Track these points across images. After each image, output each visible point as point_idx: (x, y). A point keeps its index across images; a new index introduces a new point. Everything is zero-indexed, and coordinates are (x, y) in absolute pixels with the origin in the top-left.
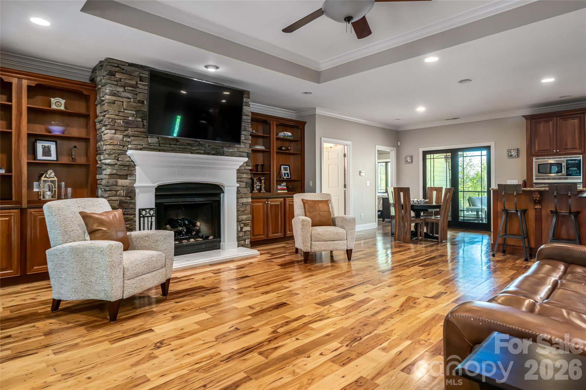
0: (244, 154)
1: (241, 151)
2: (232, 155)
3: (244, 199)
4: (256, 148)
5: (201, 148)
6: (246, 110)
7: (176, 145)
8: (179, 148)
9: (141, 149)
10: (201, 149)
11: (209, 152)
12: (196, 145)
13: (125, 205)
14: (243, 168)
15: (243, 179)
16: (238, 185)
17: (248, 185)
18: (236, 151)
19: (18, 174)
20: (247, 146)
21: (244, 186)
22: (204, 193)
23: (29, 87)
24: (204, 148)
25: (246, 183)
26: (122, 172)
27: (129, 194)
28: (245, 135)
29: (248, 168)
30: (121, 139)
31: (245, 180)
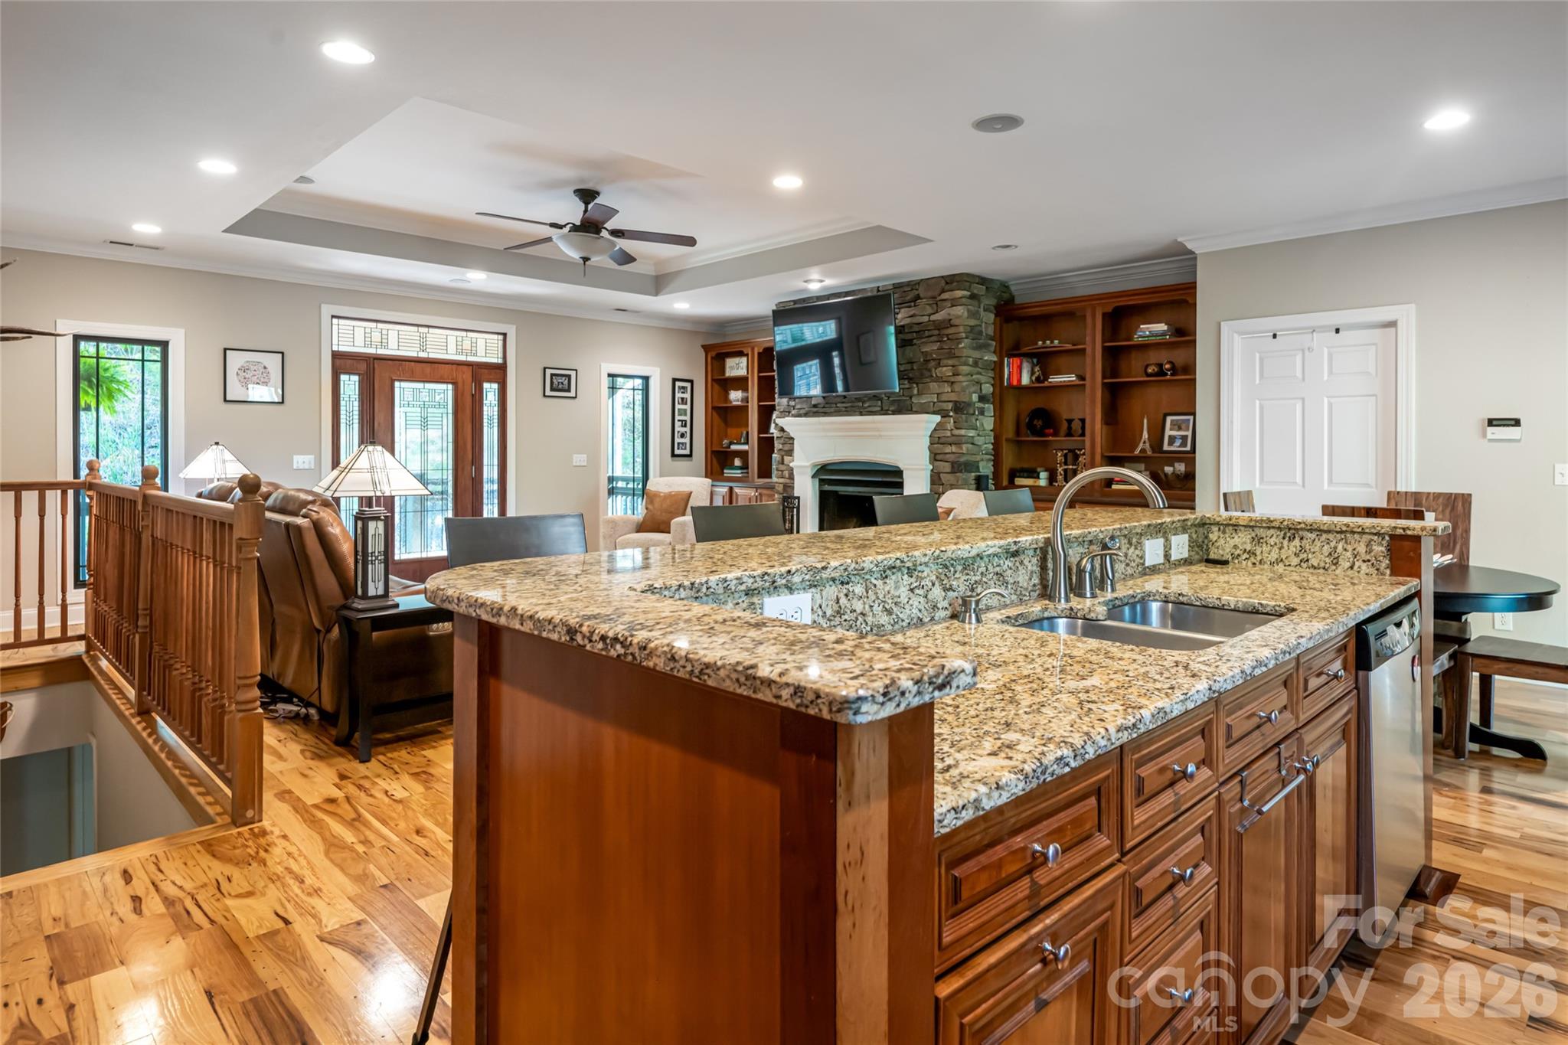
0: (948, 405)
1: (943, 399)
2: (924, 410)
4: (1053, 382)
5: (874, 403)
6: (954, 315)
7: (843, 403)
8: (846, 408)
10: (876, 404)
11: (888, 409)
12: (867, 399)
13: (789, 490)
14: (949, 434)
15: (948, 456)
16: (931, 467)
17: (958, 467)
18: (935, 400)
19: (752, 448)
20: (957, 387)
21: (949, 470)
22: (880, 479)
23: (759, 354)
24: (879, 403)
25: (953, 464)
26: (787, 447)
27: (791, 477)
28: (953, 366)
29: (957, 432)
30: (786, 403)
31: (951, 457)
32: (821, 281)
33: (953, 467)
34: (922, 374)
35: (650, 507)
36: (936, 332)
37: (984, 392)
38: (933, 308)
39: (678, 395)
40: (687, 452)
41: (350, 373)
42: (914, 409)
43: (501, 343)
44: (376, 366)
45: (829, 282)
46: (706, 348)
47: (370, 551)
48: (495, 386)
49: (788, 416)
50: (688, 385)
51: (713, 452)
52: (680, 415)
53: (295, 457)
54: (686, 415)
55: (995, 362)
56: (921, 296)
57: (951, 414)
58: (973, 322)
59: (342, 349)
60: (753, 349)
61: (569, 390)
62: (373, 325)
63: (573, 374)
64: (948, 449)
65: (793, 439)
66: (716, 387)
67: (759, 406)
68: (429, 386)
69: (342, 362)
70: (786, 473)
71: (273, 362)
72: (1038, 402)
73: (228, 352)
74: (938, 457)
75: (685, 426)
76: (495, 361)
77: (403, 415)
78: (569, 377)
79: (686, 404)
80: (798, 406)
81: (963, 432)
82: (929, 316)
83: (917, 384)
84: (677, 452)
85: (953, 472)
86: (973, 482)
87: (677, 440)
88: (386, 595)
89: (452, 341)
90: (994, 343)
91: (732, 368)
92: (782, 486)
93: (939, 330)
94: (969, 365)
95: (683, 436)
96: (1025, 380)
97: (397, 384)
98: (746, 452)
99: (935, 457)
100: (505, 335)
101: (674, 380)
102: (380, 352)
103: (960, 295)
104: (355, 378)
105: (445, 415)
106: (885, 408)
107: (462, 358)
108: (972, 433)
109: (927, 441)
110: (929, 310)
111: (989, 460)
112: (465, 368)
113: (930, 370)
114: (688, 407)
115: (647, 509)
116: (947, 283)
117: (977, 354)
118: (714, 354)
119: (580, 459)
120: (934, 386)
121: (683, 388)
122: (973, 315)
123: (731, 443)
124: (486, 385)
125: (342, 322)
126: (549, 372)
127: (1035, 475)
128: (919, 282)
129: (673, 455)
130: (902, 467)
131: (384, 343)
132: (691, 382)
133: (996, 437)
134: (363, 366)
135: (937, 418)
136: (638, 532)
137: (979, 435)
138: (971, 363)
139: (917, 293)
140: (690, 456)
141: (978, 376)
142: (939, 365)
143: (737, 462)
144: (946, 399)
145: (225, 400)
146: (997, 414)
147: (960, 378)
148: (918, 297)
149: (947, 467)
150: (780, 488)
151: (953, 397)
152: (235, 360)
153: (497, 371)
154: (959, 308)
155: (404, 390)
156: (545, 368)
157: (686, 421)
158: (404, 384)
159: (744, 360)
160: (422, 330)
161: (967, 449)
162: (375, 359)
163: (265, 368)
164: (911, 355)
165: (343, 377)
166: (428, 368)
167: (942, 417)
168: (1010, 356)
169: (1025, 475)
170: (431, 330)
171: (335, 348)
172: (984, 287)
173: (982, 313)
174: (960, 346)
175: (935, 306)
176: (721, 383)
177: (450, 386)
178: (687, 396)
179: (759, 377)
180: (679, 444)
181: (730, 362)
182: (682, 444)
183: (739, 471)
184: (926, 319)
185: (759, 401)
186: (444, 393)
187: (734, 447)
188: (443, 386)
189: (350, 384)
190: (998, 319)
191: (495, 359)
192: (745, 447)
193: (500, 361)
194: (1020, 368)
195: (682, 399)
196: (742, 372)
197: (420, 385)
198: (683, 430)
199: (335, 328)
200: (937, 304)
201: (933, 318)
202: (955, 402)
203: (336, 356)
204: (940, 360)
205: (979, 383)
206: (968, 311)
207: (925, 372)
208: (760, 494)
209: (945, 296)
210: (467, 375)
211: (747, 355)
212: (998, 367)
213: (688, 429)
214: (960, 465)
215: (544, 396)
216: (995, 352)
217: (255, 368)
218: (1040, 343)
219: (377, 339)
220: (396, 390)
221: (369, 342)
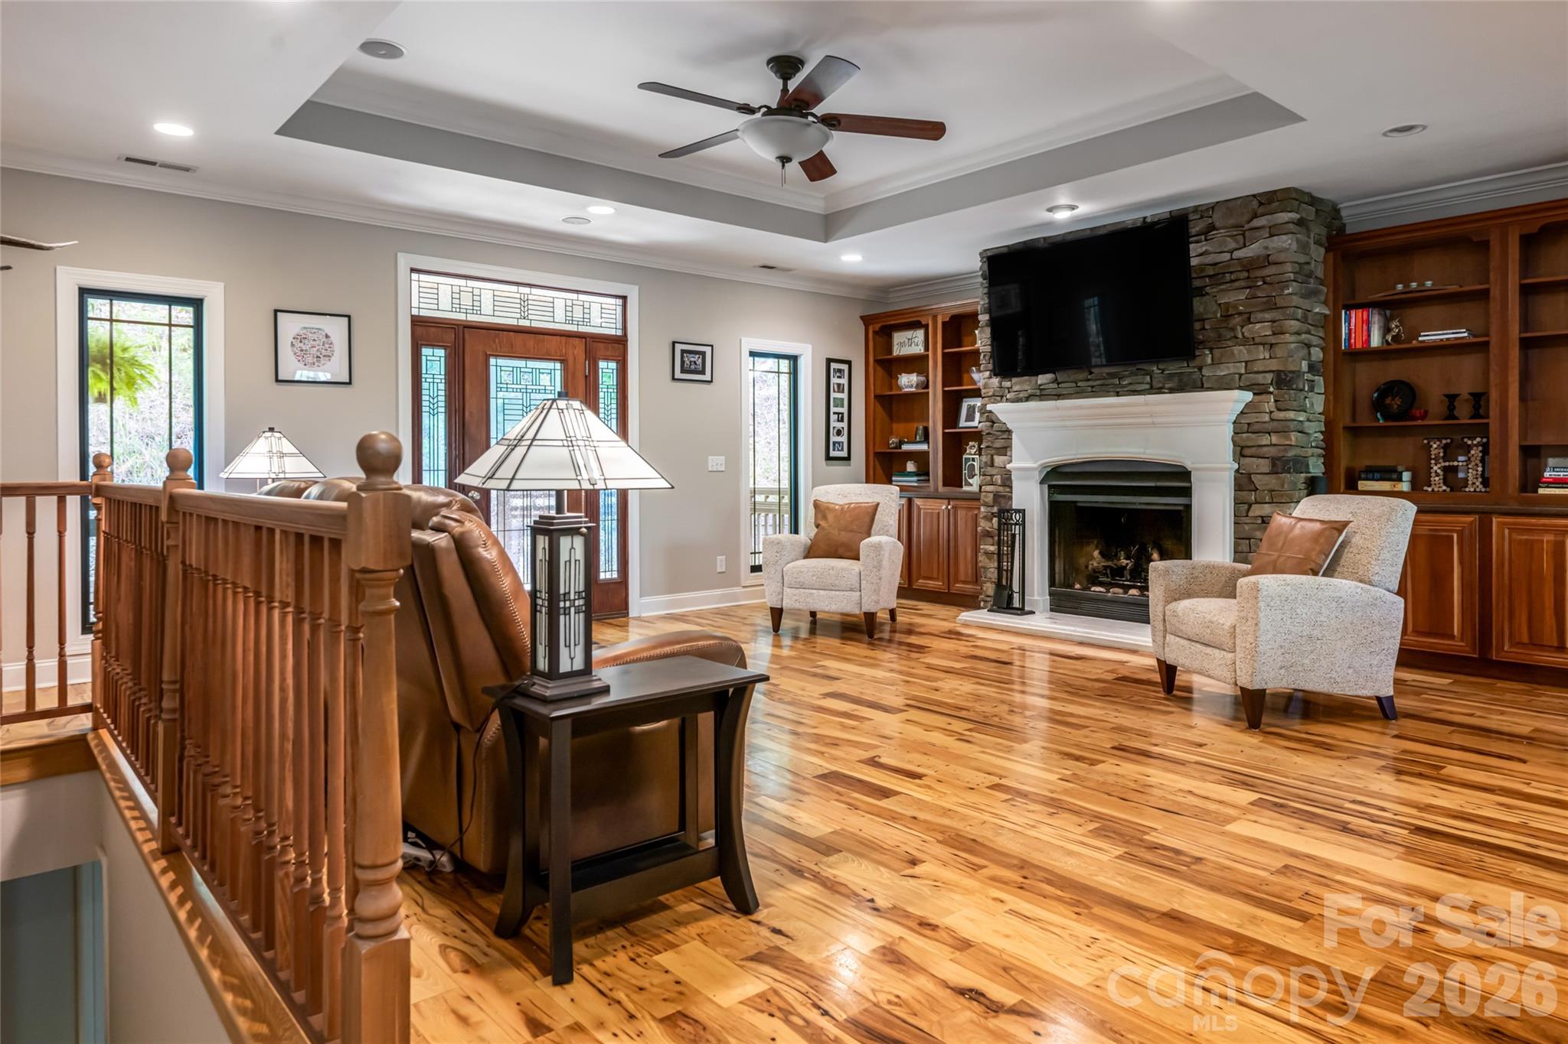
0: (1264, 377)
1: (1256, 369)
2: (1224, 384)
3: (1266, 505)
4: (1423, 342)
5: (1139, 378)
6: (1274, 248)
7: (1089, 380)
8: (1093, 387)
9: (1027, 399)
10: (1141, 381)
11: (1160, 385)
12: (1127, 373)
13: (1003, 501)
14: (1267, 418)
15: (1265, 449)
16: (1236, 466)
17: (1281, 465)
18: (1243, 371)
19: (935, 449)
20: (1279, 352)
21: (1267, 470)
22: (1152, 484)
23: (944, 323)
24: (1148, 378)
25: (1274, 461)
26: (998, 444)
27: (1007, 482)
28: (1273, 321)
29: (1282, 415)
30: (997, 384)
31: (1272, 452)
32: (1073, 208)
33: (1274, 465)
34: (1220, 336)
35: (822, 523)
36: (1245, 274)
37: (1313, 359)
38: (1237, 242)
39: (834, 380)
40: (844, 454)
41: (433, 346)
42: (1205, 386)
43: (619, 309)
44: (466, 336)
45: (1084, 209)
46: (867, 320)
47: (562, 591)
48: (613, 365)
49: (1001, 401)
50: (845, 367)
51: (876, 454)
52: (836, 406)
54: (843, 406)
55: (1326, 316)
56: (1217, 224)
57: (1271, 389)
58: (1302, 259)
59: (423, 313)
60: (935, 318)
61: (703, 372)
62: (462, 282)
63: (708, 350)
64: (1265, 440)
65: (1009, 432)
66: (879, 369)
67: (944, 392)
68: (531, 364)
69: (425, 331)
70: (998, 479)
71: (336, 329)
72: (1394, 370)
73: (279, 314)
74: (1247, 452)
75: (842, 420)
76: (613, 332)
77: (500, 402)
78: (703, 354)
79: (843, 392)
80: (1016, 388)
81: (1291, 415)
82: (1231, 252)
83: (1211, 349)
84: (833, 454)
85: (1274, 472)
86: (1303, 486)
87: (834, 438)
88: (587, 670)
89: (560, 305)
90: (1325, 289)
91: (902, 344)
92: (991, 496)
93: (1248, 271)
94: (1297, 320)
95: (839, 433)
96: (1376, 341)
97: (492, 361)
98: (926, 454)
99: (1241, 451)
100: (624, 298)
101: (829, 361)
102: (472, 318)
103: (1286, 219)
104: (441, 352)
106: (1156, 384)
107: (573, 328)
108: (1302, 417)
109: (1228, 430)
110: (1233, 245)
111: (1319, 456)
112: (576, 341)
113: (1233, 329)
114: (844, 396)
115: (817, 526)
116: (1261, 204)
117: (1306, 304)
118: (877, 327)
119: (716, 462)
120: (1241, 352)
121: (840, 371)
122: (1304, 248)
123: (901, 443)
124: (602, 364)
125: (423, 277)
126: (679, 348)
127: (1395, 476)
128: (1213, 207)
129: (828, 458)
130: (1189, 465)
131: (476, 308)
132: (849, 363)
133: (1328, 423)
134: (450, 337)
135: (1248, 396)
136: (806, 557)
137: (1308, 420)
138: (1299, 316)
139: (1210, 221)
140: (848, 458)
141: (1308, 336)
142: (1249, 321)
143: (911, 467)
144: (1261, 369)
145: (277, 380)
146: (1331, 389)
147: (1288, 337)
148: (1212, 227)
149: (1264, 465)
150: (990, 498)
151: (1274, 365)
152: (290, 326)
153: (616, 346)
154: (1284, 237)
155: (502, 370)
156: (674, 343)
157: (842, 414)
158: (501, 362)
159: (920, 334)
160: (522, 289)
161: (1297, 439)
162: (465, 327)
163: (327, 336)
164: (1201, 310)
165: (426, 351)
166: (531, 341)
167: (1254, 394)
168: (1348, 308)
169: (1377, 475)
170: (535, 291)
171: (415, 312)
172: (1314, 209)
173: (1313, 247)
174: (1286, 292)
175: (1241, 238)
176: (887, 365)
177: (558, 365)
178: (844, 381)
179: (944, 355)
180: (834, 443)
181: (898, 337)
182: (839, 443)
183: (915, 479)
184: (1226, 257)
185: (944, 386)
186: (550, 373)
187: (906, 447)
188: (550, 365)
189: (435, 360)
190: (1331, 255)
191: (612, 329)
192: (924, 447)
193: (619, 333)
194: (1368, 323)
195: (839, 385)
196: (918, 349)
197: (521, 363)
198: (839, 425)
199: (415, 284)
200: (1244, 234)
201: (1237, 254)
202: (1278, 373)
203: (417, 322)
204: (1250, 313)
205: (1309, 346)
206: (1298, 241)
207: (1223, 332)
208: (955, 508)
209: (1256, 223)
210: (578, 349)
211: (926, 327)
212: (1331, 325)
213: (845, 425)
214: (1288, 461)
215: (674, 379)
216: (1325, 303)
217: (315, 337)
218: (1400, 287)
219: (466, 300)
220: (492, 369)
221: (456, 306)
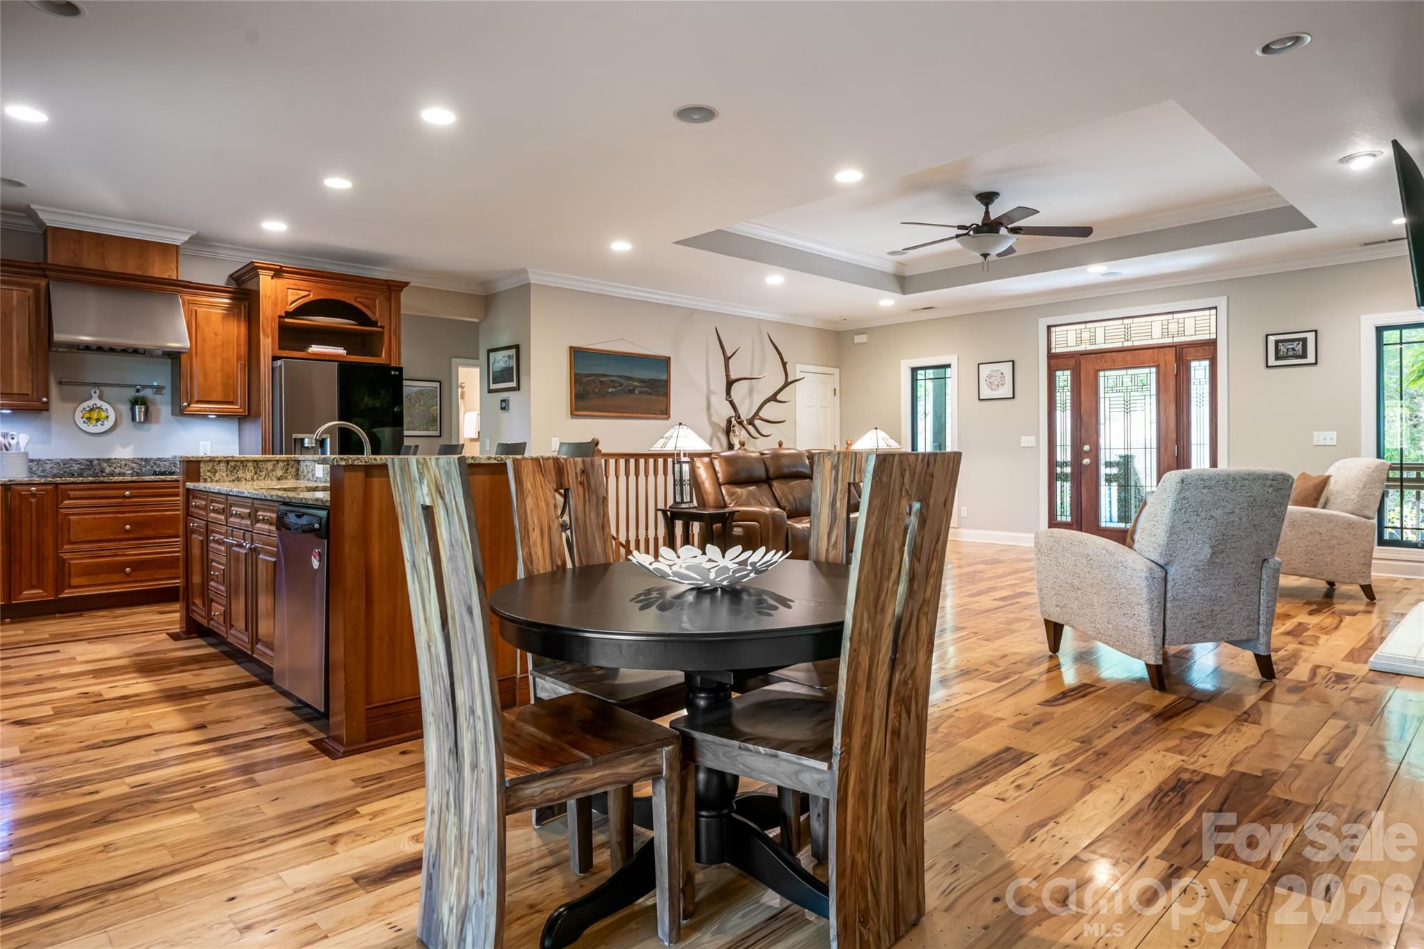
41: (1062, 369)
43: (1213, 318)
44: (1082, 361)
48: (1205, 363)
53: (1022, 438)
59: (1057, 351)
62: (1083, 326)
63: (1311, 335)
68: (1131, 372)
69: (1056, 361)
71: (1006, 368)
73: (979, 365)
76: (1205, 337)
77: (1107, 400)
78: (1305, 340)
89: (1157, 326)
97: (1101, 374)
100: (1216, 308)
102: (1089, 347)
104: (1068, 373)
105: (1148, 398)
107: (1168, 340)
112: (1168, 350)
124: (1194, 364)
125: (1058, 329)
126: (1272, 339)
131: (1092, 341)
134: (1073, 362)
145: (979, 400)
152: (985, 371)
153: (1208, 349)
155: (1107, 379)
156: (1267, 335)
158: (1108, 373)
160: (1126, 321)
162: (1081, 355)
163: (1002, 373)
165: (1058, 373)
166: (1129, 356)
170: (1136, 320)
171: (1053, 351)
177: (1153, 369)
186: (1148, 375)
188: (1146, 370)
189: (1063, 377)
191: (1204, 335)
193: (1213, 336)
197: (1123, 372)
199: (1053, 334)
203: (1051, 357)
210: (1171, 357)
215: (1267, 366)
217: (996, 374)
219: (1086, 335)
220: (1102, 380)
221: (1080, 341)
